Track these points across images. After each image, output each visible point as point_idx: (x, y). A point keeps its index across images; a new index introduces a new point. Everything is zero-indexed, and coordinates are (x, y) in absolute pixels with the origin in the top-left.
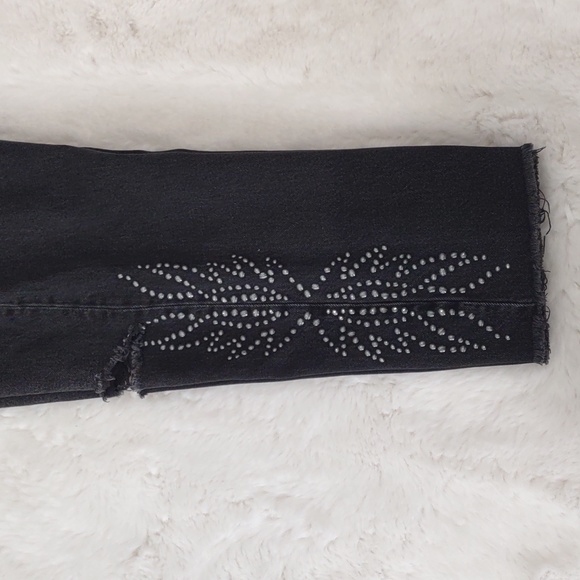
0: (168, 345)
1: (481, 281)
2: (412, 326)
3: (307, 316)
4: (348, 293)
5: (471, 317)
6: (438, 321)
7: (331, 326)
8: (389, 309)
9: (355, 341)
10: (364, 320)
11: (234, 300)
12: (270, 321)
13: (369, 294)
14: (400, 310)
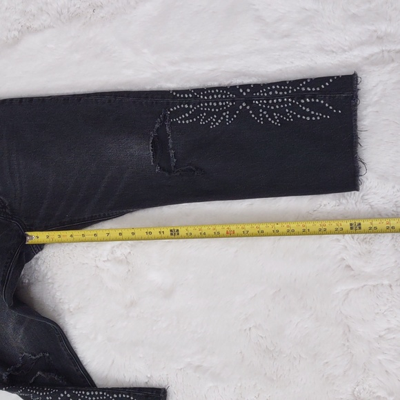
0: (181, 120)
1: (327, 84)
2: (294, 107)
3: (244, 104)
4: (263, 92)
5: (322, 102)
6: (306, 105)
7: (256, 109)
8: (283, 99)
9: (267, 116)
10: (271, 105)
11: (210, 97)
12: (227, 107)
13: (273, 93)
14: (288, 100)
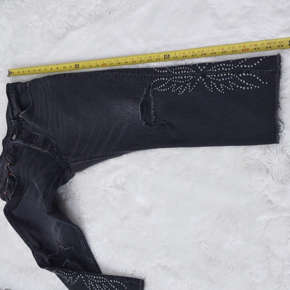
0: (160, 89)
1: (258, 62)
2: (234, 80)
3: (201, 78)
4: (214, 69)
5: (254, 76)
6: (242, 78)
7: (208, 81)
8: (227, 74)
9: (216, 86)
10: (219, 78)
11: (179, 73)
12: (189, 80)
13: (221, 69)
14: (230, 74)
